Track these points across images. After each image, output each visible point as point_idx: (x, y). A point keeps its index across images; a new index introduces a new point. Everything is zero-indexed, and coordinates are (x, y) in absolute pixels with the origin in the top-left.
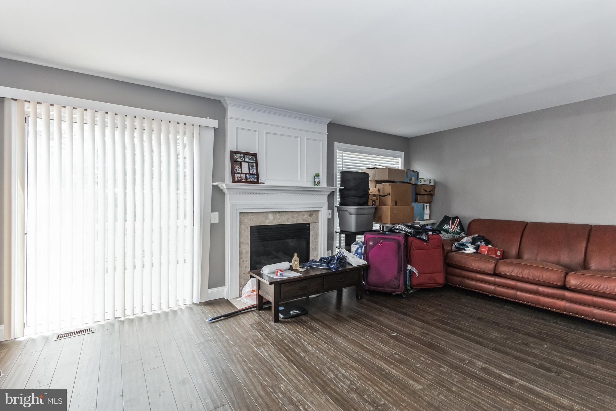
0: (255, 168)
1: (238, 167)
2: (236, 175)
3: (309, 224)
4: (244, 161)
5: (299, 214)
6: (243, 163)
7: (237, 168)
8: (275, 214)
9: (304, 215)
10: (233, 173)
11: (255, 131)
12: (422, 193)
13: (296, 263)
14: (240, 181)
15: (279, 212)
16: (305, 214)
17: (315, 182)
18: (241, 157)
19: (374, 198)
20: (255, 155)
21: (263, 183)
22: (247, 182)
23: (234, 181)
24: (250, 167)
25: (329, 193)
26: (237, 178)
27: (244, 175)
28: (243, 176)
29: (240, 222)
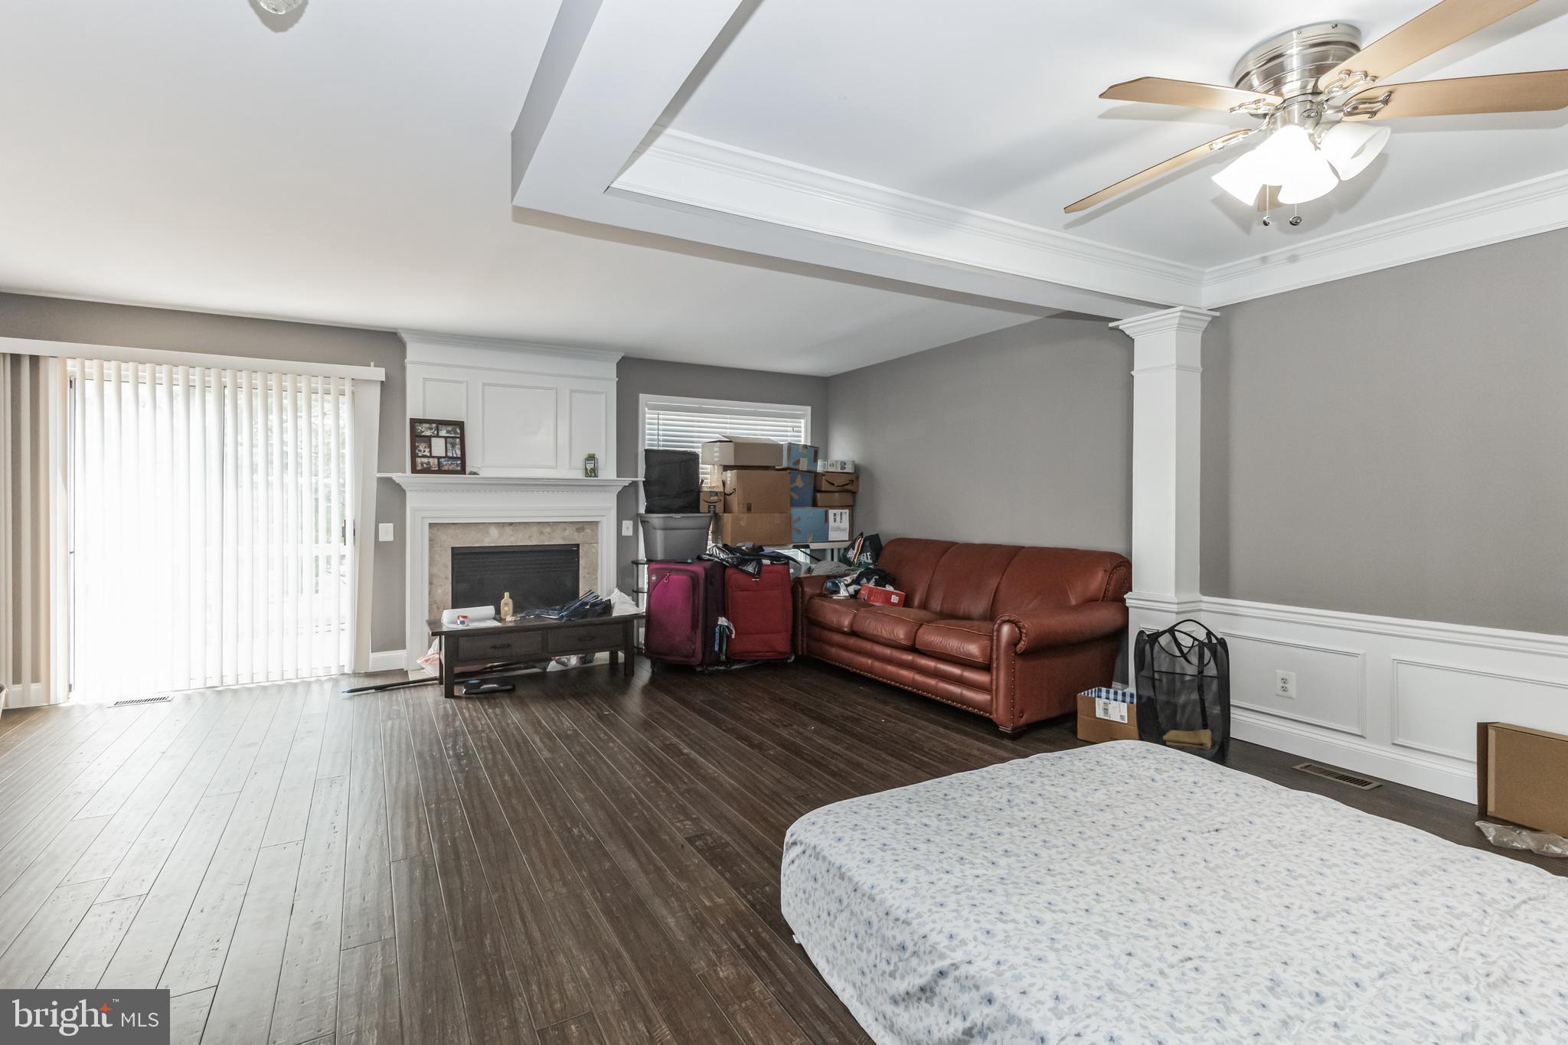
0: (458, 446)
1: (424, 445)
2: (419, 460)
3: (578, 546)
4: (438, 436)
5: (554, 527)
6: (434, 440)
7: (422, 448)
8: (503, 526)
9: (565, 529)
10: (414, 456)
11: (461, 382)
12: (823, 489)
13: (506, 608)
14: (427, 470)
15: (511, 524)
16: (568, 528)
17: (586, 469)
18: (431, 429)
19: (712, 498)
20: (460, 425)
21: (475, 474)
22: (440, 471)
23: (414, 470)
24: (448, 445)
25: (620, 488)
26: (422, 464)
27: (436, 460)
28: (434, 462)
29: (430, 540)
